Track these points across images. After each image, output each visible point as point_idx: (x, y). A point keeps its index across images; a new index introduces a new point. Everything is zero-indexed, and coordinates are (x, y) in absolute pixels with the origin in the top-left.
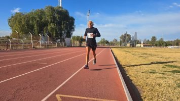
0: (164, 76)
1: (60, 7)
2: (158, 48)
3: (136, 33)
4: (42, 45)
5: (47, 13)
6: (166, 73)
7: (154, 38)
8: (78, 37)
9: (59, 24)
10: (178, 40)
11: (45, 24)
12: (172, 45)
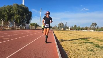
0: (81, 45)
1: (23, 5)
2: (77, 31)
3: (66, 23)
5: (14, 8)
6: (82, 43)
7: (75, 26)
8: (34, 23)
9: (22, 15)
10: (87, 27)
11: (13, 15)
12: (84, 30)
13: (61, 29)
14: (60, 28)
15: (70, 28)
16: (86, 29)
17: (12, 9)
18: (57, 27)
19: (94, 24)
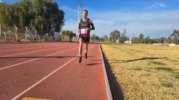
0: (149, 73)
2: (144, 45)
3: (125, 30)
4: (28, 39)
5: (34, 5)
6: (151, 70)
7: (141, 36)
8: (68, 31)
9: (47, 17)
10: (163, 38)
11: (32, 16)
12: (157, 42)
13: (115, 42)
14: (113, 40)
15: (132, 40)
16: (162, 42)
17: (31, 6)
18: (109, 37)
19: (176, 32)
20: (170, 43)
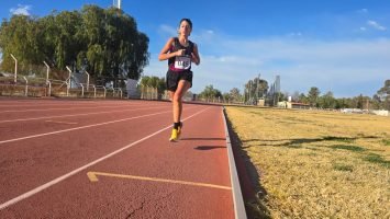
1: (117, 9)
4: (71, 91)
5: (86, 20)
7: (314, 91)
8: (156, 79)
9: (114, 47)
10: (361, 98)
11: (82, 46)
12: (348, 107)
13: (256, 102)
14: (251, 100)
15: (292, 101)
16: (360, 106)
17: (80, 24)
18: (242, 93)
20: (378, 108)
